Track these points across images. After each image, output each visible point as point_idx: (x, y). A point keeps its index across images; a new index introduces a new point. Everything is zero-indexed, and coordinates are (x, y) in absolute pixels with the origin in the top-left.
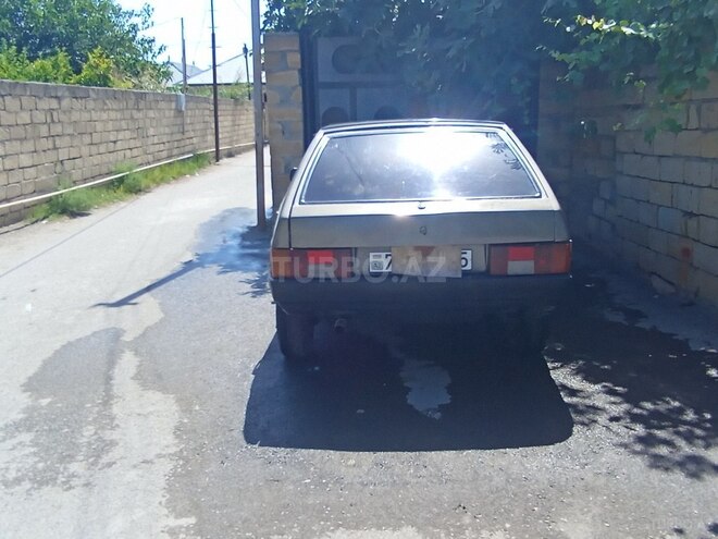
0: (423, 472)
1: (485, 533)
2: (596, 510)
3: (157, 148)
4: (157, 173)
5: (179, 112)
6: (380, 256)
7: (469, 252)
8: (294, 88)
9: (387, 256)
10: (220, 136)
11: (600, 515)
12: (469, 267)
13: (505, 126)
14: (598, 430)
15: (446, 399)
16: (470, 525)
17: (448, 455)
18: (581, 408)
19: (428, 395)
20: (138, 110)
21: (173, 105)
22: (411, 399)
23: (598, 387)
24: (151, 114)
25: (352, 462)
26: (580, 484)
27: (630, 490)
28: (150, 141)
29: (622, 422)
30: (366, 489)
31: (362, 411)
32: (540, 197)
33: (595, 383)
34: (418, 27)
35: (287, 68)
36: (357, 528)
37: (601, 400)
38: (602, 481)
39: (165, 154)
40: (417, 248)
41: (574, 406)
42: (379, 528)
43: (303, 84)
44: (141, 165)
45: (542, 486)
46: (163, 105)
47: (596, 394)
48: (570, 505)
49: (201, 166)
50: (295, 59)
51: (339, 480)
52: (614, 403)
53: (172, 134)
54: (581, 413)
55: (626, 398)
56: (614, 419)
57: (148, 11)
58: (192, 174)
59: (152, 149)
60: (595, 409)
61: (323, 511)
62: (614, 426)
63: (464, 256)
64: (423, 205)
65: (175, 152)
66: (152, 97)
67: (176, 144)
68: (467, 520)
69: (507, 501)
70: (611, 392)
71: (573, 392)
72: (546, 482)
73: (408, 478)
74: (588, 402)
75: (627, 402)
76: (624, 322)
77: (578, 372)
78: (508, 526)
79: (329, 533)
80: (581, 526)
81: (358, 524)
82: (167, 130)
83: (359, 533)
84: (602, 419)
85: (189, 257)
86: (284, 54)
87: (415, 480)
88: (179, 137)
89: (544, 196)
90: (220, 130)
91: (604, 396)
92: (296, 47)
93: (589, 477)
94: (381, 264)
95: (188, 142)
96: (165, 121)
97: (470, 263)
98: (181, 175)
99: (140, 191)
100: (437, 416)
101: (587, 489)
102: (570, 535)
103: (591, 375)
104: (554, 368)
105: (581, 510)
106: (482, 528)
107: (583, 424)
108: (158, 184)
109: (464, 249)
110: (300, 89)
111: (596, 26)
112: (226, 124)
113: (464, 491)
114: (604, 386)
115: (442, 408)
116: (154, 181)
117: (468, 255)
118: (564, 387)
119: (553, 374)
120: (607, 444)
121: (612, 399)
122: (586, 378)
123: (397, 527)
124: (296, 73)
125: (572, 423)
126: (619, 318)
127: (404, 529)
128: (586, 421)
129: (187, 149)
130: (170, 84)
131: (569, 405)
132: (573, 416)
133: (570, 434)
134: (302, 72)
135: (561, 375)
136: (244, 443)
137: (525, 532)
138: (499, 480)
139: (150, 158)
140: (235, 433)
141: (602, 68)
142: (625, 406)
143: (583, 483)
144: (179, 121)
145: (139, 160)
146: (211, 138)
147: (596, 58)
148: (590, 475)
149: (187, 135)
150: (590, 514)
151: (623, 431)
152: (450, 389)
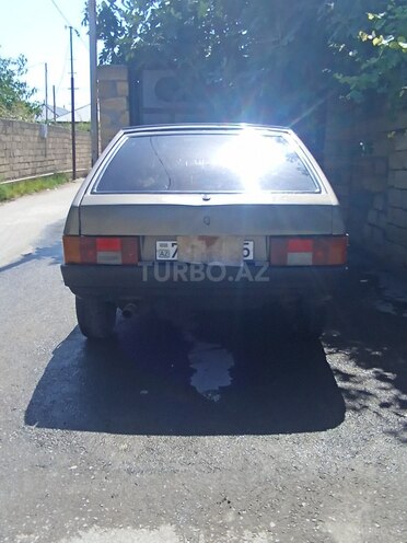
0: (194, 459)
1: (247, 534)
2: (366, 507)
3: (22, 166)
4: (22, 186)
5: (42, 138)
6: (166, 246)
7: (251, 243)
8: (123, 112)
9: (173, 245)
10: (77, 160)
11: (370, 513)
12: (251, 257)
13: (290, 131)
14: (368, 417)
15: (227, 381)
16: (233, 522)
17: (221, 440)
18: (353, 392)
19: (211, 377)
20: (6, 134)
21: (37, 133)
22: (194, 381)
23: (370, 372)
24: (18, 138)
25: (123, 446)
26: (349, 475)
27: (401, 484)
28: (16, 160)
29: (392, 408)
30: (132, 477)
31: (146, 392)
32: (320, 192)
33: (367, 368)
34: (225, 59)
35: (116, 95)
36: (112, 526)
37: (372, 385)
38: (372, 472)
39: (29, 171)
40: (201, 238)
41: (347, 391)
42: (136, 526)
43: (130, 109)
44: (9, 179)
45: (312, 477)
46: (28, 132)
47: (367, 379)
48: (340, 500)
49: (61, 183)
50: (124, 87)
51: (106, 467)
52: (385, 389)
53: (36, 156)
54: (353, 398)
55: (396, 384)
56: (384, 405)
57: (23, 61)
58: (52, 188)
59: (18, 166)
60: (367, 394)
61: (80, 504)
62: (385, 412)
63: (246, 246)
64: (208, 196)
65: (38, 170)
66: (19, 125)
67: (39, 164)
68: (230, 517)
69: (275, 493)
70: (381, 378)
71: (346, 377)
72: (316, 473)
73: (177, 466)
74: (360, 387)
75: (396, 387)
76: (393, 313)
77: (352, 357)
78: (273, 525)
79: (80, 532)
80: (349, 527)
81: (114, 521)
82: (32, 153)
83: (113, 532)
84: (373, 404)
85: (30, 250)
86: (114, 83)
87: (182, 468)
88: (42, 158)
89: (323, 192)
90: (77, 155)
91: (375, 381)
92: (125, 78)
93: (359, 468)
94: (167, 251)
95: (49, 163)
96: (29, 145)
97: (251, 253)
98: (43, 188)
99: (5, 199)
100: (216, 398)
101: (357, 482)
102: (337, 538)
103: (364, 361)
104: (330, 353)
105: (351, 507)
106: (245, 528)
107: (354, 409)
108: (22, 195)
109: (247, 240)
110: (127, 113)
111: (375, 42)
112: (82, 151)
113: (232, 481)
114: (376, 372)
115: (222, 390)
116: (18, 192)
117: (250, 246)
118: (338, 372)
119: (329, 359)
120: (376, 431)
121: (383, 385)
122: (358, 364)
123: (154, 526)
124: (125, 100)
125: (344, 409)
126: (388, 309)
127: (162, 528)
128: (358, 407)
129: (48, 168)
130: (40, 119)
131: (342, 389)
132: (346, 401)
133: (342, 419)
134: (130, 99)
135: (336, 360)
136: (22, 423)
137: (290, 533)
138: (268, 469)
139: (17, 174)
140: (16, 413)
141: (379, 91)
142: (395, 392)
143: (353, 474)
144: (42, 146)
145: (6, 175)
146: (70, 161)
147: (374, 80)
148: (361, 465)
149: (49, 157)
150: (360, 512)
151: (392, 417)
152: (232, 372)
